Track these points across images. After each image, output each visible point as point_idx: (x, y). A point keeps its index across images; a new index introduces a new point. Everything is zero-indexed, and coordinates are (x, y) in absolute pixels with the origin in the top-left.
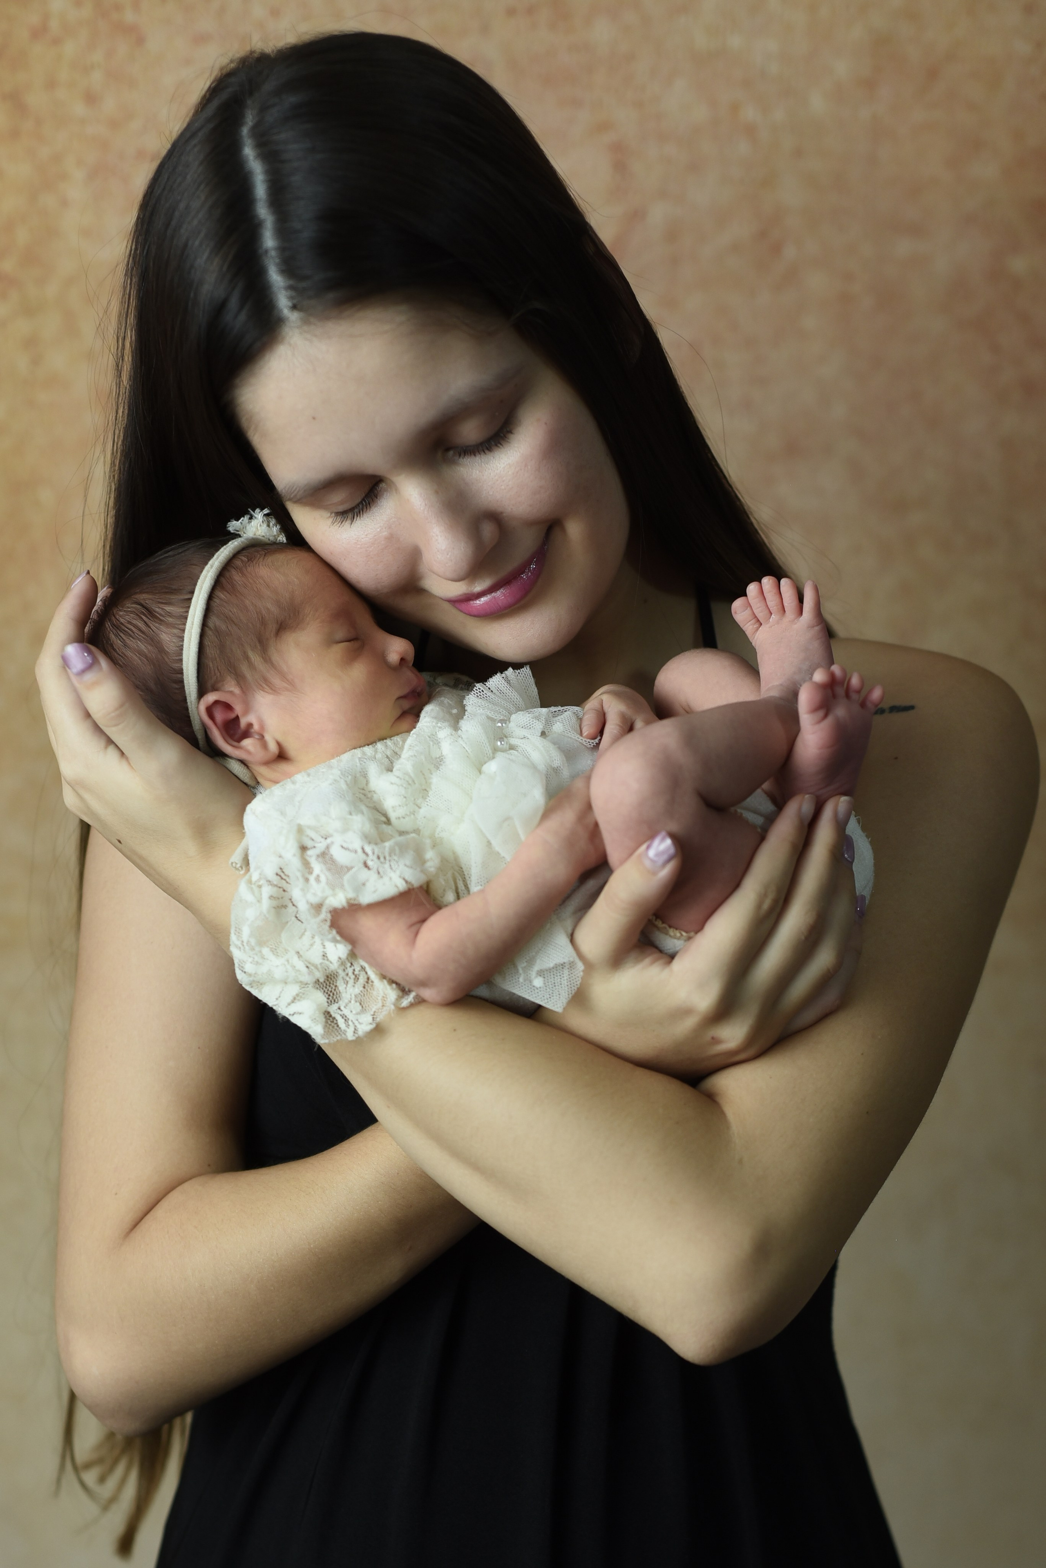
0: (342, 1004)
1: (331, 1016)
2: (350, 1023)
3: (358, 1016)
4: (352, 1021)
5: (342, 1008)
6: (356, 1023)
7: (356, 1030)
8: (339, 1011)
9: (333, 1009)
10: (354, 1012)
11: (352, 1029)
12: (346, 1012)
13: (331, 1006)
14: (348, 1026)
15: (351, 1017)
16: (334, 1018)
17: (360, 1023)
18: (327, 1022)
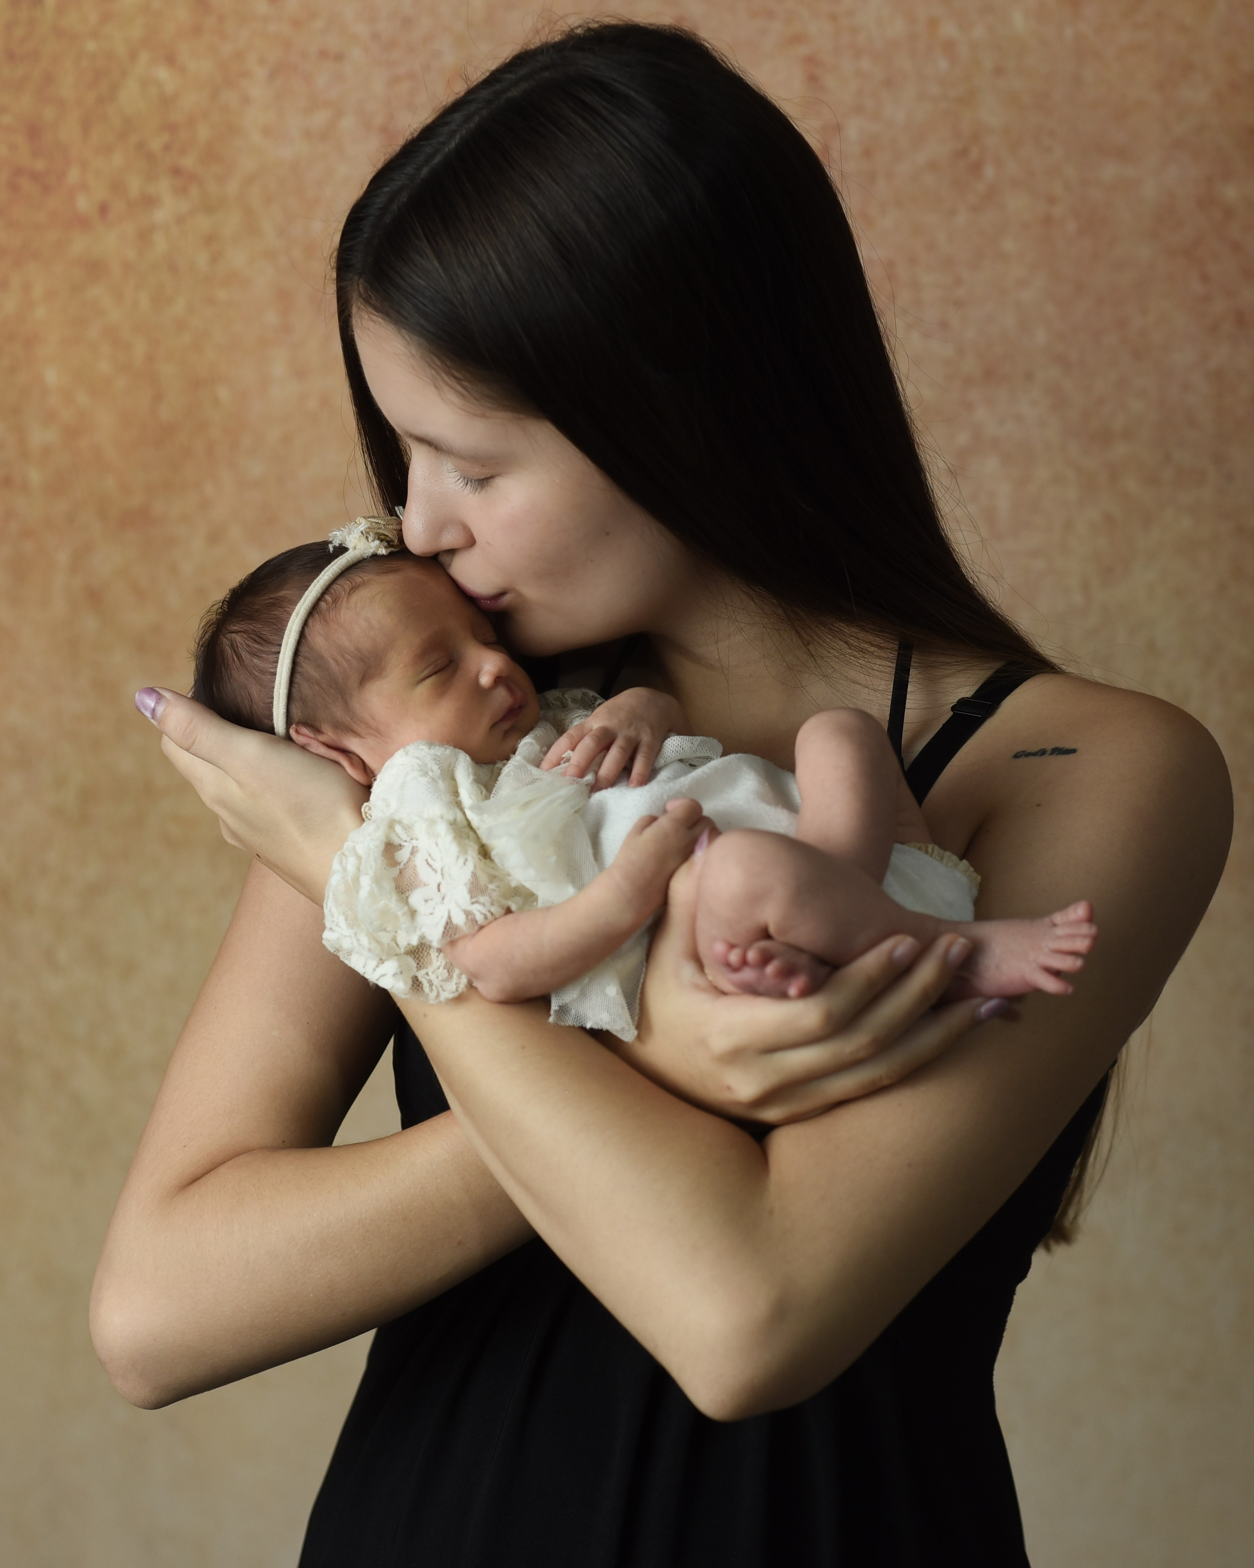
0: (430, 970)
1: (418, 980)
2: (434, 988)
3: (443, 984)
4: (436, 986)
5: (430, 973)
6: (440, 989)
7: (438, 995)
8: (426, 976)
9: (421, 975)
10: (440, 978)
11: (434, 994)
12: (432, 977)
13: (420, 971)
14: (432, 990)
15: (436, 982)
16: (420, 982)
17: (444, 990)
18: (413, 986)
